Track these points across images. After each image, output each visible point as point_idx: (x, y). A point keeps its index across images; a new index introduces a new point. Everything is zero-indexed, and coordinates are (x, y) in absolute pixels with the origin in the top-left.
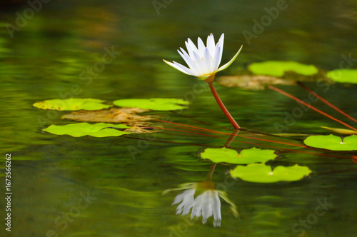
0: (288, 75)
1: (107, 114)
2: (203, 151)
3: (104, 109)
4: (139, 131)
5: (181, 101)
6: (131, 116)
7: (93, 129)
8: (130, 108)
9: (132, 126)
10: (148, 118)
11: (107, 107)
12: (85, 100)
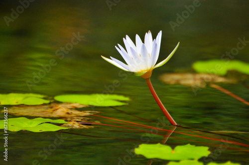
0: (231, 74)
1: (47, 108)
2: (138, 147)
3: (44, 104)
4: (76, 126)
5: (122, 98)
6: (70, 111)
7: (31, 124)
8: (70, 103)
9: (70, 121)
10: (87, 113)
11: (47, 102)
12: (27, 95)
